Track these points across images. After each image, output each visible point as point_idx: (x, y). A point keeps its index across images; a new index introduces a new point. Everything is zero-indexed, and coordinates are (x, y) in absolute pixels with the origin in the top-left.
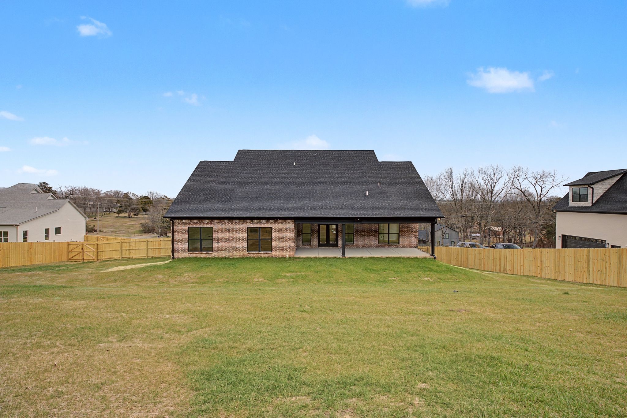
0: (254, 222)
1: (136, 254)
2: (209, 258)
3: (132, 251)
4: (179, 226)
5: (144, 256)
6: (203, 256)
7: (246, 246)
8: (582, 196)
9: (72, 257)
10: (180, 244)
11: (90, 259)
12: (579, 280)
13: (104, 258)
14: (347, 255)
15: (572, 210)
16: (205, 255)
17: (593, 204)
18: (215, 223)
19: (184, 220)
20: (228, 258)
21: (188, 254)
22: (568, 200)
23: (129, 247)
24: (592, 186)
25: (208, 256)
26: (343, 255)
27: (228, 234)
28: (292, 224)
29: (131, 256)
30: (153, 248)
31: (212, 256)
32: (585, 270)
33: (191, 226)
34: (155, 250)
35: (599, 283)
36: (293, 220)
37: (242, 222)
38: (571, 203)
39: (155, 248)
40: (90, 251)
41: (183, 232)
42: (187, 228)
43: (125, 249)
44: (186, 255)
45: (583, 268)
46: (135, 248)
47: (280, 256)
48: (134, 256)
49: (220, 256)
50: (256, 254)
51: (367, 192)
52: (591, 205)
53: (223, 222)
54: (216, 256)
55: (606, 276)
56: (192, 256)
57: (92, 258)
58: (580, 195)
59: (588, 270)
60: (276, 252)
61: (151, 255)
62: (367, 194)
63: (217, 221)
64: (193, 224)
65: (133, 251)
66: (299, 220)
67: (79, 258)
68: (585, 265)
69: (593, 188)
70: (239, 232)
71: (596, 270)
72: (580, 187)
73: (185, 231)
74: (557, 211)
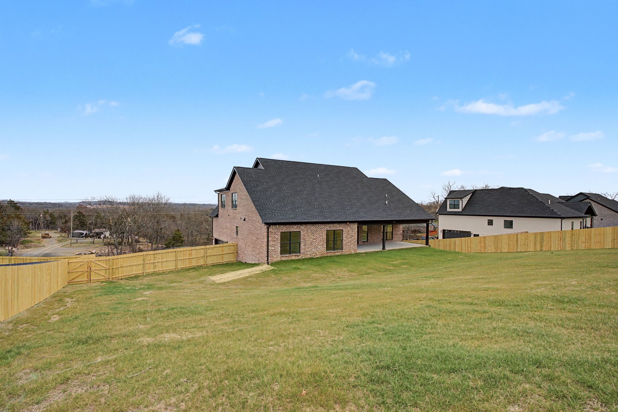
0: (332, 225)
1: (162, 268)
2: (298, 259)
3: (157, 264)
4: (273, 231)
5: (172, 268)
6: (293, 258)
7: (325, 247)
8: (455, 205)
9: (74, 279)
10: (274, 248)
11: (100, 278)
12: (511, 251)
13: (120, 275)
14: (387, 248)
15: (450, 213)
16: (294, 257)
17: (463, 210)
18: (303, 227)
19: (277, 226)
20: (312, 258)
21: (281, 257)
22: (447, 208)
23: (154, 260)
24: (462, 199)
25: (297, 258)
26: (384, 248)
27: (313, 237)
28: (355, 226)
29: (156, 270)
30: (183, 258)
31: (300, 257)
32: (515, 245)
33: (283, 231)
34: (185, 260)
35: (524, 251)
36: (357, 224)
37: (322, 226)
38: (449, 210)
39: (184, 258)
40: (102, 269)
41: (277, 236)
42: (280, 233)
43: (148, 262)
44: (279, 259)
45: (514, 244)
46: (161, 261)
47: (348, 253)
48: (160, 269)
49: (307, 257)
50: (331, 253)
51: (387, 201)
52: (461, 211)
53: (309, 226)
54: (303, 257)
55: (528, 247)
56: (283, 259)
57: (103, 278)
58: (454, 205)
59: (517, 244)
60: (346, 251)
61: (180, 266)
62: (387, 203)
63: (304, 226)
64: (285, 229)
65: (160, 264)
66: (360, 223)
67: (82, 280)
68: (515, 243)
69: (462, 201)
70: (321, 235)
71: (522, 244)
72: (454, 199)
73: (278, 237)
74: (439, 214)
